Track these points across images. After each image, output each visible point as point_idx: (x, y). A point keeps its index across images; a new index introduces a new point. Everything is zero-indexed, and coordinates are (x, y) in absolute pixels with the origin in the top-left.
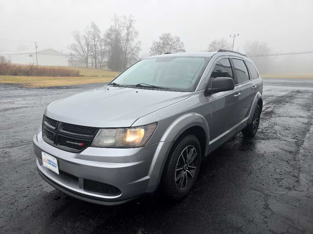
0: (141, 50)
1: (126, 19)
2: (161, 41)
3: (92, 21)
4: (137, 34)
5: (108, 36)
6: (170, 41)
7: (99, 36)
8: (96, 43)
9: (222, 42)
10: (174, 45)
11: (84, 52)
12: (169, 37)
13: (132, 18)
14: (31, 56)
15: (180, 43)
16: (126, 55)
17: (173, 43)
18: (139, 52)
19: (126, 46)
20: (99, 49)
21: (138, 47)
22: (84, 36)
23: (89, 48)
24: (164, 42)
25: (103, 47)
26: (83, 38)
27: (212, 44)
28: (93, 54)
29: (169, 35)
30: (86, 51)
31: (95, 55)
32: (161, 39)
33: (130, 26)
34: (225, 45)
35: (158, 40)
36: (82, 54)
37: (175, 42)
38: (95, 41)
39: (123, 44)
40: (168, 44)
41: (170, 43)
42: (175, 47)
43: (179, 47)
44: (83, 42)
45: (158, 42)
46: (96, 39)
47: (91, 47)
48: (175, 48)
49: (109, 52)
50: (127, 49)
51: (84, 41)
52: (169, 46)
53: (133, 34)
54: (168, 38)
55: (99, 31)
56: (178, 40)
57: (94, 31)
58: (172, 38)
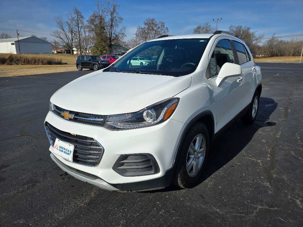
0: (126, 36)
1: (109, 4)
2: (146, 27)
3: (74, 7)
4: (121, 19)
5: (92, 21)
6: (155, 26)
7: (82, 23)
8: (79, 30)
9: (206, 27)
10: (159, 30)
11: (68, 39)
12: (154, 22)
13: (115, 3)
14: (12, 44)
15: (165, 29)
16: (110, 42)
17: (158, 28)
18: (124, 38)
19: (110, 32)
20: (84, 36)
21: (123, 33)
22: (67, 22)
23: (73, 35)
24: (149, 27)
25: (87, 34)
26: (67, 25)
27: (197, 29)
28: (77, 41)
29: (153, 20)
30: (71, 38)
31: (80, 42)
32: (146, 24)
33: (114, 11)
34: (209, 31)
35: (143, 26)
36: (66, 42)
37: (160, 27)
38: (78, 27)
39: (107, 30)
40: (153, 29)
41: (155, 29)
42: (159, 32)
43: (164, 32)
44: (67, 29)
45: (143, 28)
46: (80, 25)
47: (75, 34)
48: (160, 34)
49: (93, 38)
50: (111, 35)
51: (67, 27)
52: (154, 32)
53: (117, 19)
54: (153, 24)
55: (82, 17)
56: (163, 25)
57: (78, 18)
58: (156, 23)
